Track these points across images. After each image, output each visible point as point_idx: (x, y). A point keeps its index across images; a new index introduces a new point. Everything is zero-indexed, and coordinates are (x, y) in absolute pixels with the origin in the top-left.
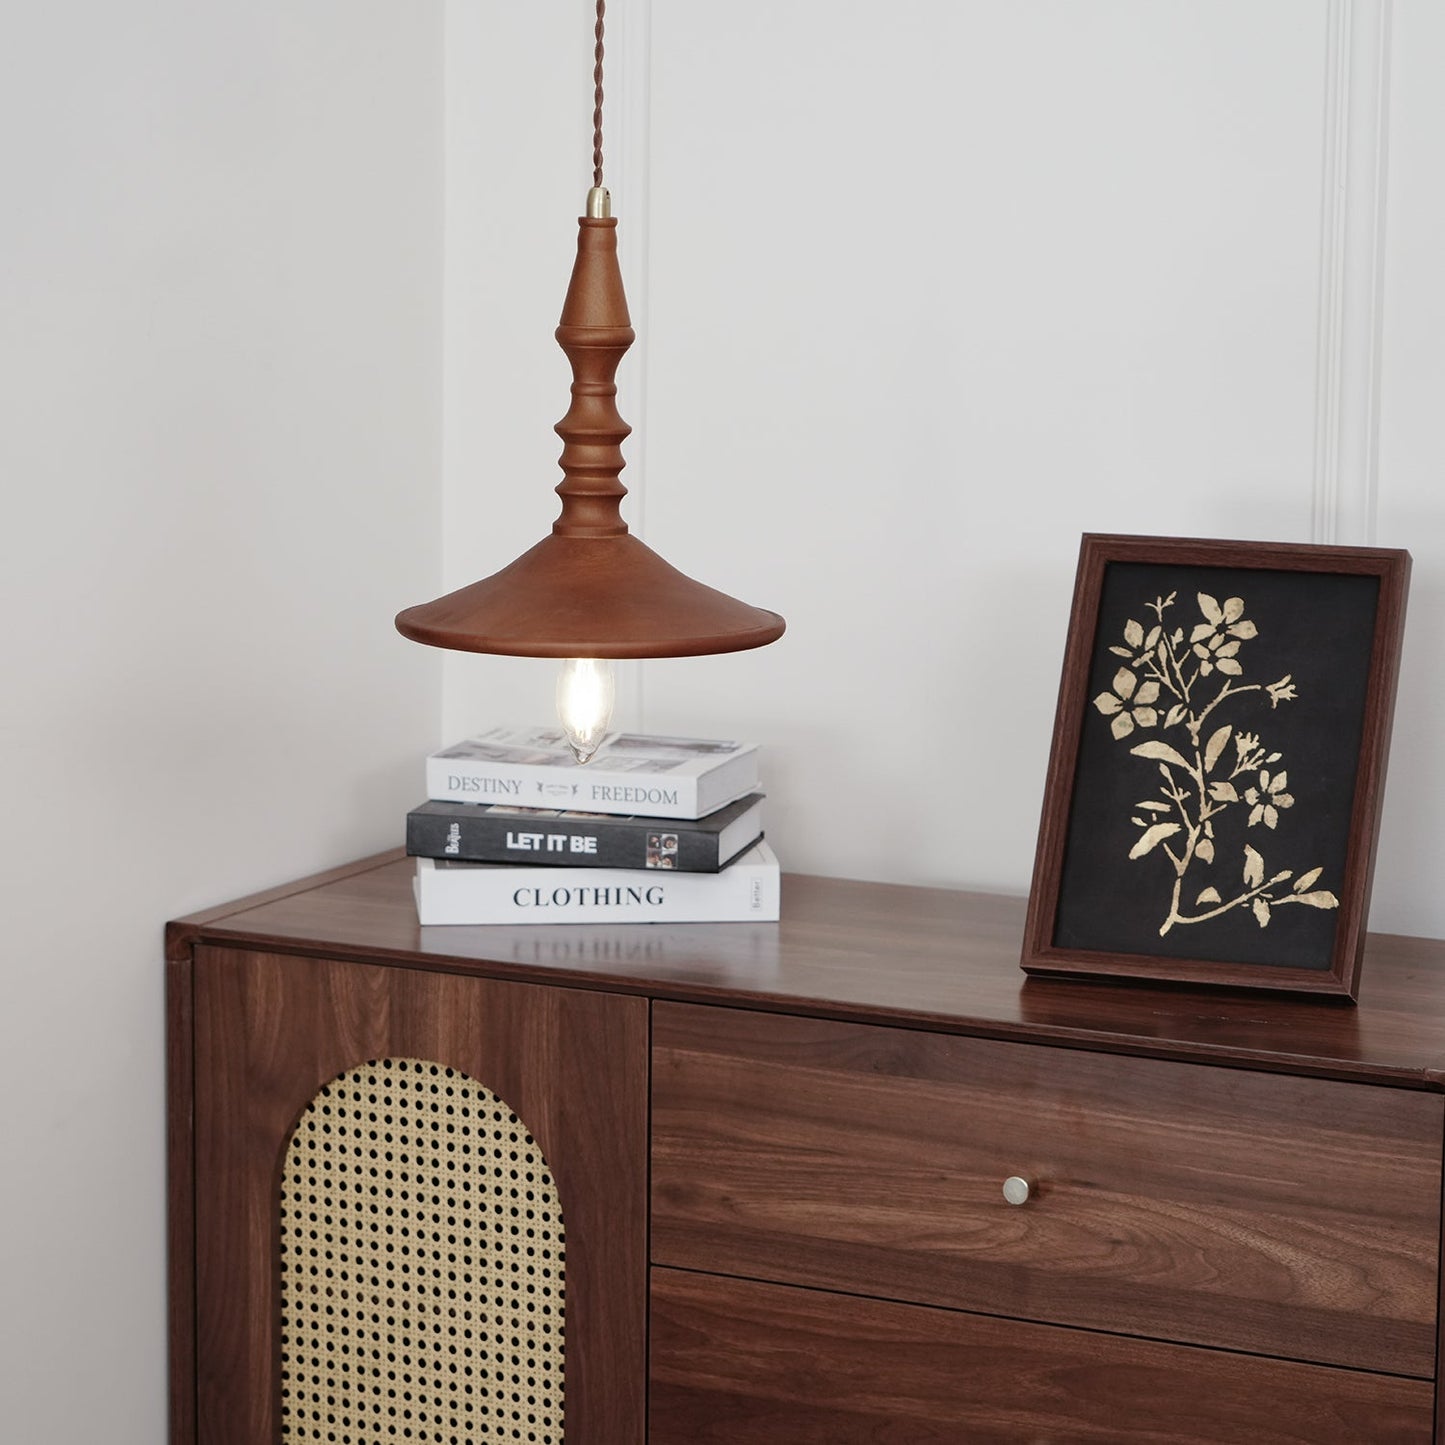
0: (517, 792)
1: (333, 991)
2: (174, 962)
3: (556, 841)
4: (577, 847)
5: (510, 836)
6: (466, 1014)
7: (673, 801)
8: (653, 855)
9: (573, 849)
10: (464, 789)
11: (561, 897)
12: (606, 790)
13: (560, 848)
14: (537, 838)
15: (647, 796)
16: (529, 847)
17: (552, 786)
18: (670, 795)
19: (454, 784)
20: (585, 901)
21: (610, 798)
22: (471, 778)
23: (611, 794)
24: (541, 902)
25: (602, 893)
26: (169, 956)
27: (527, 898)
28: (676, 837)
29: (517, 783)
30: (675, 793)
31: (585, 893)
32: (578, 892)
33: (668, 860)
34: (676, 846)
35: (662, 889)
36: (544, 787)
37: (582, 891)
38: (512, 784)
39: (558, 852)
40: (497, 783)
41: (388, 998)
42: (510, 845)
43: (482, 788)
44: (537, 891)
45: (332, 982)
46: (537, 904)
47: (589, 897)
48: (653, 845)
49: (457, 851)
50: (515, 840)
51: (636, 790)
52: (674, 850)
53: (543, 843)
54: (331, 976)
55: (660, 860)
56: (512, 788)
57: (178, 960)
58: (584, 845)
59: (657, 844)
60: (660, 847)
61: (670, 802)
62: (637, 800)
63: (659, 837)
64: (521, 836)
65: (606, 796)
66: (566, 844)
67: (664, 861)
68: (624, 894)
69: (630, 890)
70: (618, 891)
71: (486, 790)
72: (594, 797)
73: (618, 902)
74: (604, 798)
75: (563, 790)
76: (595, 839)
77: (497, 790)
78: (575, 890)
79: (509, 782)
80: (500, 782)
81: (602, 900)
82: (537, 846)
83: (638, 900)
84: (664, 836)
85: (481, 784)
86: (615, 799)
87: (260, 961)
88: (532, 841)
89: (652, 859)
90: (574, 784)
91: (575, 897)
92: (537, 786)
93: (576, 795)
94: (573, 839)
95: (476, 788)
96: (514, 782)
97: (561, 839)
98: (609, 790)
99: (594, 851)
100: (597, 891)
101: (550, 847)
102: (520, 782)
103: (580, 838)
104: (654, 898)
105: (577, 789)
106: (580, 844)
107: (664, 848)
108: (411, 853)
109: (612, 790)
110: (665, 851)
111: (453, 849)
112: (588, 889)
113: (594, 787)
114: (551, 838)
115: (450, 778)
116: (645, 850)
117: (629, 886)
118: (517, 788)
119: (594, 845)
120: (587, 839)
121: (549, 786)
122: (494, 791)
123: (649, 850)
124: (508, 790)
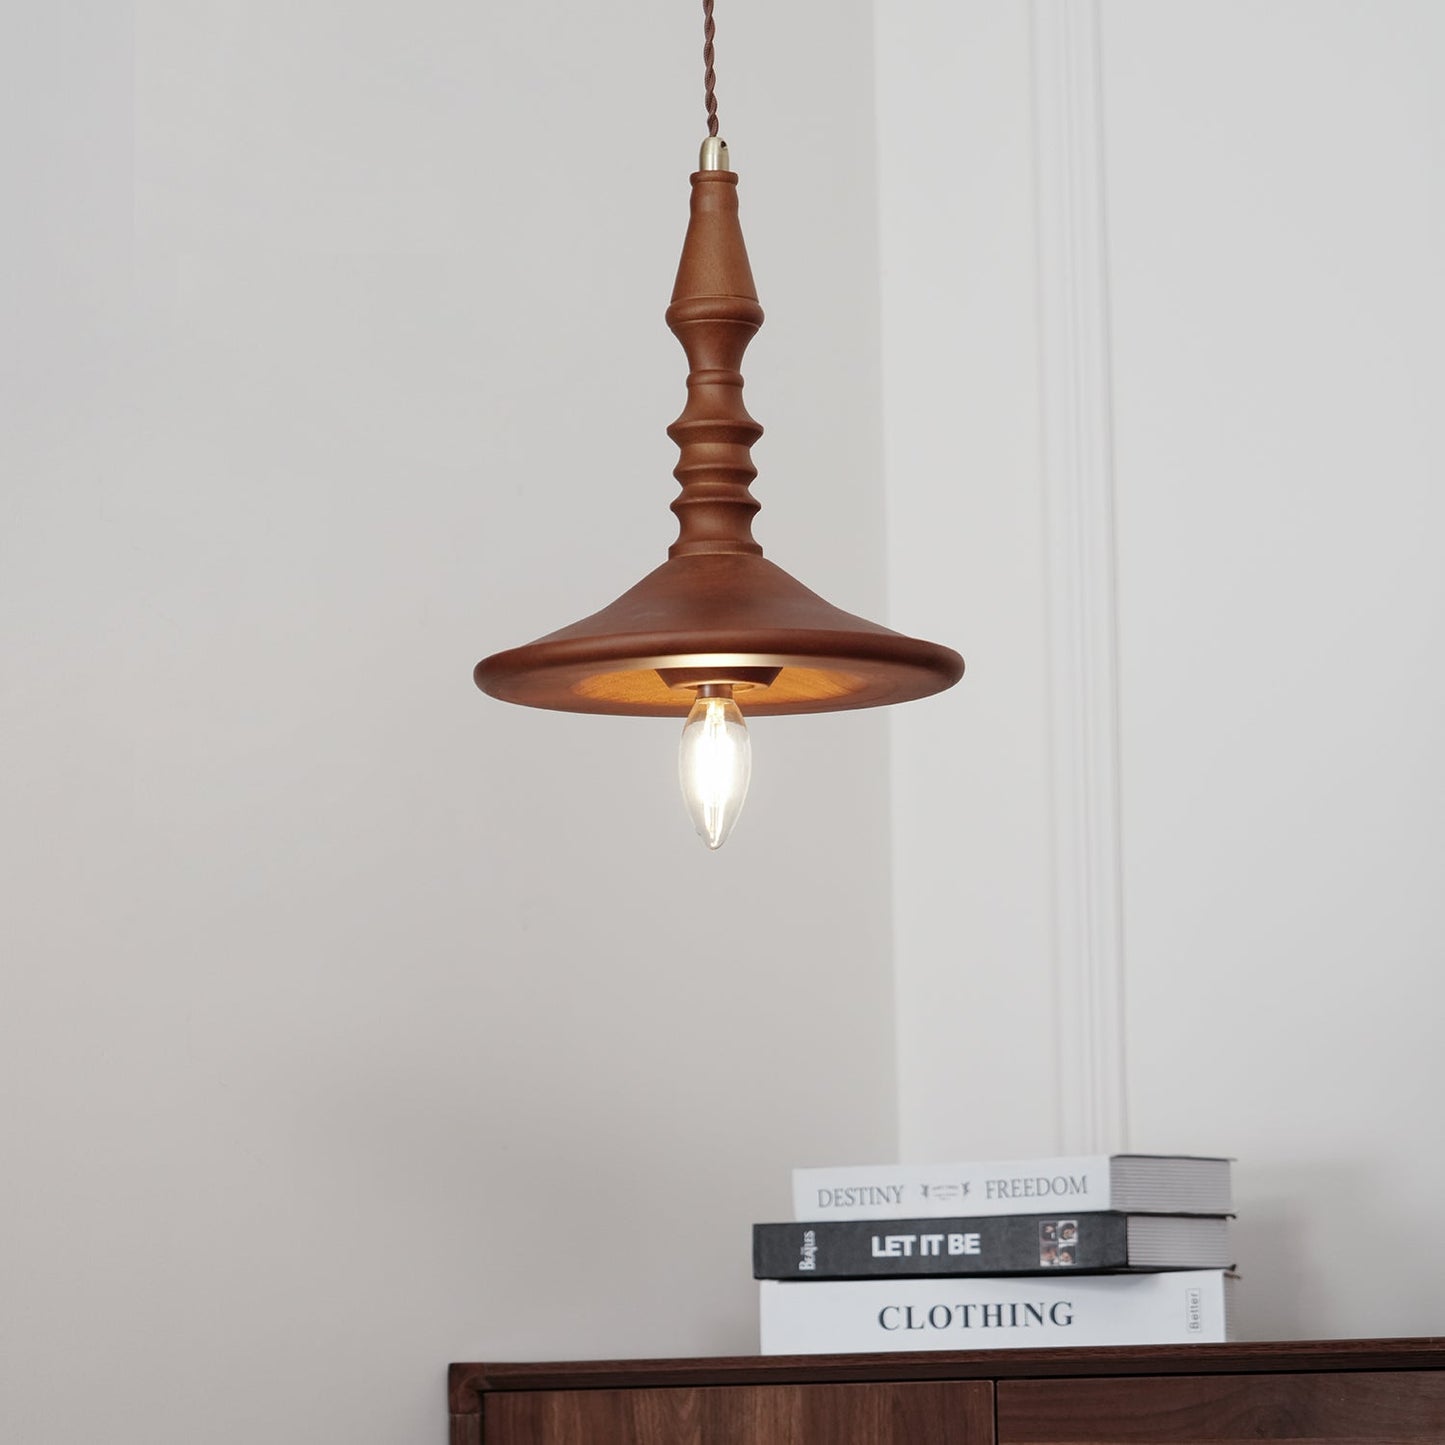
0: (898, 1202)
1: (638, 1428)
2: (458, 1416)
3: (931, 1243)
4: (957, 1248)
5: (875, 1241)
6: (787, 1434)
7: (1082, 1190)
8: (1048, 1250)
9: (952, 1251)
10: (837, 1205)
11: (940, 1317)
12: (1003, 1185)
13: (936, 1251)
14: (908, 1240)
15: (1051, 1186)
16: (898, 1254)
17: (939, 1188)
18: (1078, 1181)
19: (826, 1199)
20: (971, 1323)
21: (1007, 1196)
22: (845, 1189)
23: (1009, 1190)
24: (913, 1325)
25: (992, 1311)
26: (453, 1409)
27: (896, 1319)
28: (1075, 1223)
29: (898, 1189)
30: (1084, 1179)
31: (971, 1309)
32: (961, 1310)
33: (1066, 1254)
34: (1075, 1235)
35: (1070, 1305)
36: (930, 1191)
37: (966, 1308)
38: (892, 1190)
39: (934, 1257)
40: (875, 1191)
41: (699, 1427)
42: (876, 1253)
43: (858, 1201)
44: (909, 1309)
45: (636, 1417)
46: (910, 1326)
47: (976, 1316)
48: (1047, 1237)
49: (812, 1268)
50: (882, 1247)
51: (1038, 1180)
52: (1073, 1240)
53: (916, 1246)
54: (636, 1408)
55: (1057, 1255)
56: (893, 1196)
57: (464, 1412)
58: (964, 1245)
59: (1053, 1235)
60: (1056, 1239)
61: (1078, 1191)
62: (1039, 1194)
63: (1055, 1225)
64: (889, 1240)
65: (1003, 1194)
66: (944, 1245)
67: (1061, 1257)
68: (1021, 1311)
69: (1029, 1306)
70: (1014, 1307)
71: (862, 1203)
72: (989, 1197)
73: (1014, 1323)
74: (1000, 1196)
75: (952, 1191)
76: (976, 1236)
77: (875, 1201)
78: (958, 1306)
79: (888, 1188)
80: (879, 1190)
81: (993, 1320)
82: (908, 1252)
83: (1040, 1319)
84: (1061, 1223)
85: (857, 1195)
86: (1014, 1196)
87: (557, 1402)
88: (902, 1244)
89: (1047, 1256)
90: (964, 1182)
91: (958, 1316)
92: (922, 1190)
93: (969, 1195)
94: (952, 1237)
95: (850, 1201)
96: (894, 1188)
97: (936, 1239)
98: (1006, 1184)
99: (977, 1251)
100: (986, 1308)
101: (924, 1251)
102: (902, 1187)
103: (959, 1236)
104: (1061, 1317)
105: (969, 1187)
106: (959, 1244)
107: (1061, 1240)
108: (758, 1275)
109: (1010, 1184)
110: (1062, 1244)
111: (808, 1265)
112: (974, 1306)
113: (988, 1183)
114: (924, 1239)
115: (820, 1192)
116: (1037, 1244)
117: (1027, 1302)
118: (898, 1194)
119: (976, 1243)
120: (969, 1236)
121: (935, 1189)
122: (872, 1203)
123: (1044, 1243)
124: (888, 1200)
